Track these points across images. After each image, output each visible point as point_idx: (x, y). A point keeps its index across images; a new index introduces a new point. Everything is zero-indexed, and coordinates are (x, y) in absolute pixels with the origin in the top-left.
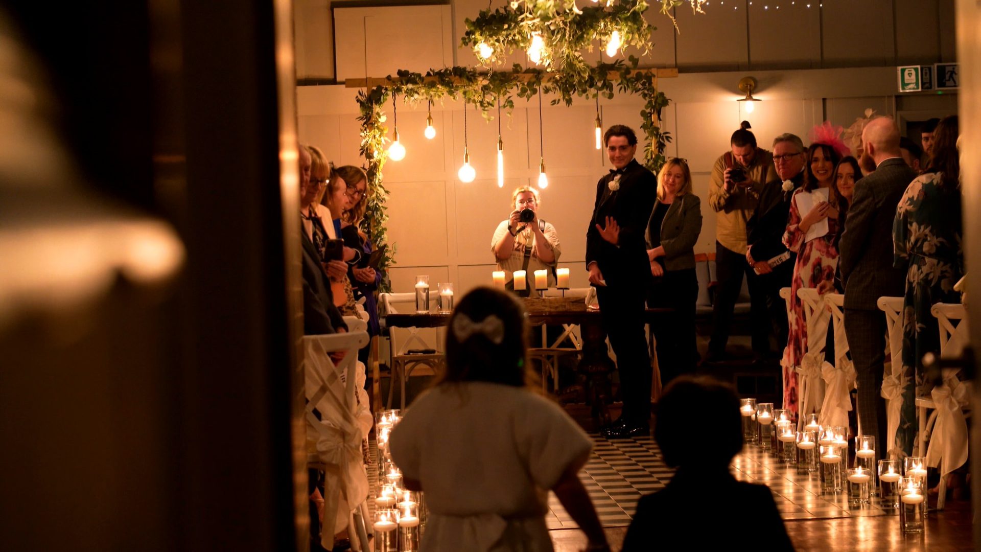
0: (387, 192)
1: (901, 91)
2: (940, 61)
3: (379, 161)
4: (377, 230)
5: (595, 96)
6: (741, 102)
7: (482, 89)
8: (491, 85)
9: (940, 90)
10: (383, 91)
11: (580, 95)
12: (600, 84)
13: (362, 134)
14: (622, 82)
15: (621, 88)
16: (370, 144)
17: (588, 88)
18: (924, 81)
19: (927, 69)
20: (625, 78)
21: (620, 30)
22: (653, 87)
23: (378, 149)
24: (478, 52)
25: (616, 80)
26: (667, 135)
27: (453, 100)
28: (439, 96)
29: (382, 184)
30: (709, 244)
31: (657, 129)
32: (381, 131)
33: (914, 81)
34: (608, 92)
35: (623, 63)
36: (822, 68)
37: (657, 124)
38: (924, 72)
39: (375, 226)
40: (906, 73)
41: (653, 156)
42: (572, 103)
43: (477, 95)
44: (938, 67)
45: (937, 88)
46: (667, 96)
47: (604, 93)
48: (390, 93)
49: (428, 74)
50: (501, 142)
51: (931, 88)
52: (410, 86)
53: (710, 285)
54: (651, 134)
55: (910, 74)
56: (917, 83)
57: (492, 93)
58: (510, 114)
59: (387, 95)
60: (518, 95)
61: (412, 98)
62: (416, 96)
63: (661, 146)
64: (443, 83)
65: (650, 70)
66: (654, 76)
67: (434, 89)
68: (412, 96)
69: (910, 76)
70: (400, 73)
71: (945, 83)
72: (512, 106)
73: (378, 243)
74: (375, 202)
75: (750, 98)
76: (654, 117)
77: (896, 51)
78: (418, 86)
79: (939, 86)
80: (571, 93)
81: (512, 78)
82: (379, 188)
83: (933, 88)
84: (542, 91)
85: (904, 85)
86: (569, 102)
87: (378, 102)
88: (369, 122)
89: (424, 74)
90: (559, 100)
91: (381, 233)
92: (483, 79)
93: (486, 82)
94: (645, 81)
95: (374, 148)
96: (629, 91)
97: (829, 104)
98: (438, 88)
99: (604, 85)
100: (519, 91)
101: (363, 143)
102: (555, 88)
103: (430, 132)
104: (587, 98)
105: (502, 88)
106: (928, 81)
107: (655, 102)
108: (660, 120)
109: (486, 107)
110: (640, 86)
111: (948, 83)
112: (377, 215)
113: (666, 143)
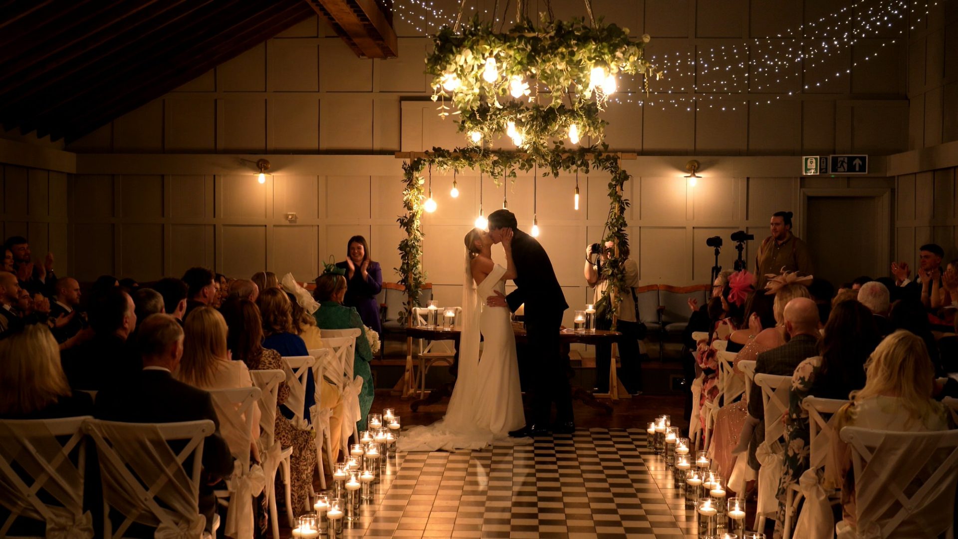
0: (422, 234)
1: (804, 174)
2: (835, 154)
3: (417, 212)
4: (414, 261)
5: (576, 171)
6: (688, 178)
7: (492, 163)
8: (500, 161)
9: (834, 174)
10: (422, 162)
11: (565, 170)
12: (579, 163)
13: (405, 192)
14: (595, 161)
15: (595, 166)
16: (411, 200)
17: (570, 165)
18: (822, 167)
19: (825, 159)
20: (598, 159)
21: (578, 124)
22: (618, 166)
23: (417, 203)
24: (471, 137)
25: (592, 160)
26: (626, 201)
27: (472, 170)
28: (462, 167)
29: (419, 229)
30: (660, 278)
31: (620, 197)
32: (419, 190)
33: (814, 167)
34: (584, 168)
35: (596, 148)
36: (747, 155)
37: (620, 193)
38: (822, 160)
39: (412, 259)
40: (809, 161)
41: (616, 217)
42: (559, 176)
43: (488, 167)
44: (833, 157)
45: (831, 173)
46: (628, 173)
47: (582, 169)
48: (427, 164)
49: (455, 151)
50: (505, 202)
51: (826, 172)
52: (441, 159)
53: (658, 308)
54: (615, 200)
55: (811, 162)
56: (816, 169)
57: (500, 166)
58: (514, 182)
59: (424, 164)
60: (520, 168)
61: (443, 168)
62: (445, 166)
63: (622, 210)
64: (465, 158)
65: (616, 154)
66: (619, 158)
67: (458, 162)
68: (442, 166)
69: (811, 164)
70: (434, 149)
71: (837, 170)
72: (515, 176)
73: (413, 271)
74: (413, 242)
75: (694, 175)
76: (618, 188)
77: (802, 145)
78: (446, 159)
79: (832, 171)
80: (558, 168)
81: (516, 155)
82: (416, 232)
83: (828, 172)
84: (537, 166)
85: (807, 170)
86: (556, 175)
87: (417, 169)
88: (411, 184)
89: (452, 151)
90: (549, 173)
91: (415, 265)
92: (494, 156)
93: (496, 158)
94: (613, 161)
95: (414, 203)
96: (600, 168)
97: (751, 181)
98: (462, 161)
99: (582, 163)
100: (520, 166)
101: (405, 198)
102: (547, 164)
103: (455, 193)
104: (570, 172)
105: (508, 163)
106: (825, 167)
107: (619, 177)
108: (622, 190)
109: (497, 176)
110: (609, 165)
111: (839, 170)
112: (414, 251)
113: (626, 207)
